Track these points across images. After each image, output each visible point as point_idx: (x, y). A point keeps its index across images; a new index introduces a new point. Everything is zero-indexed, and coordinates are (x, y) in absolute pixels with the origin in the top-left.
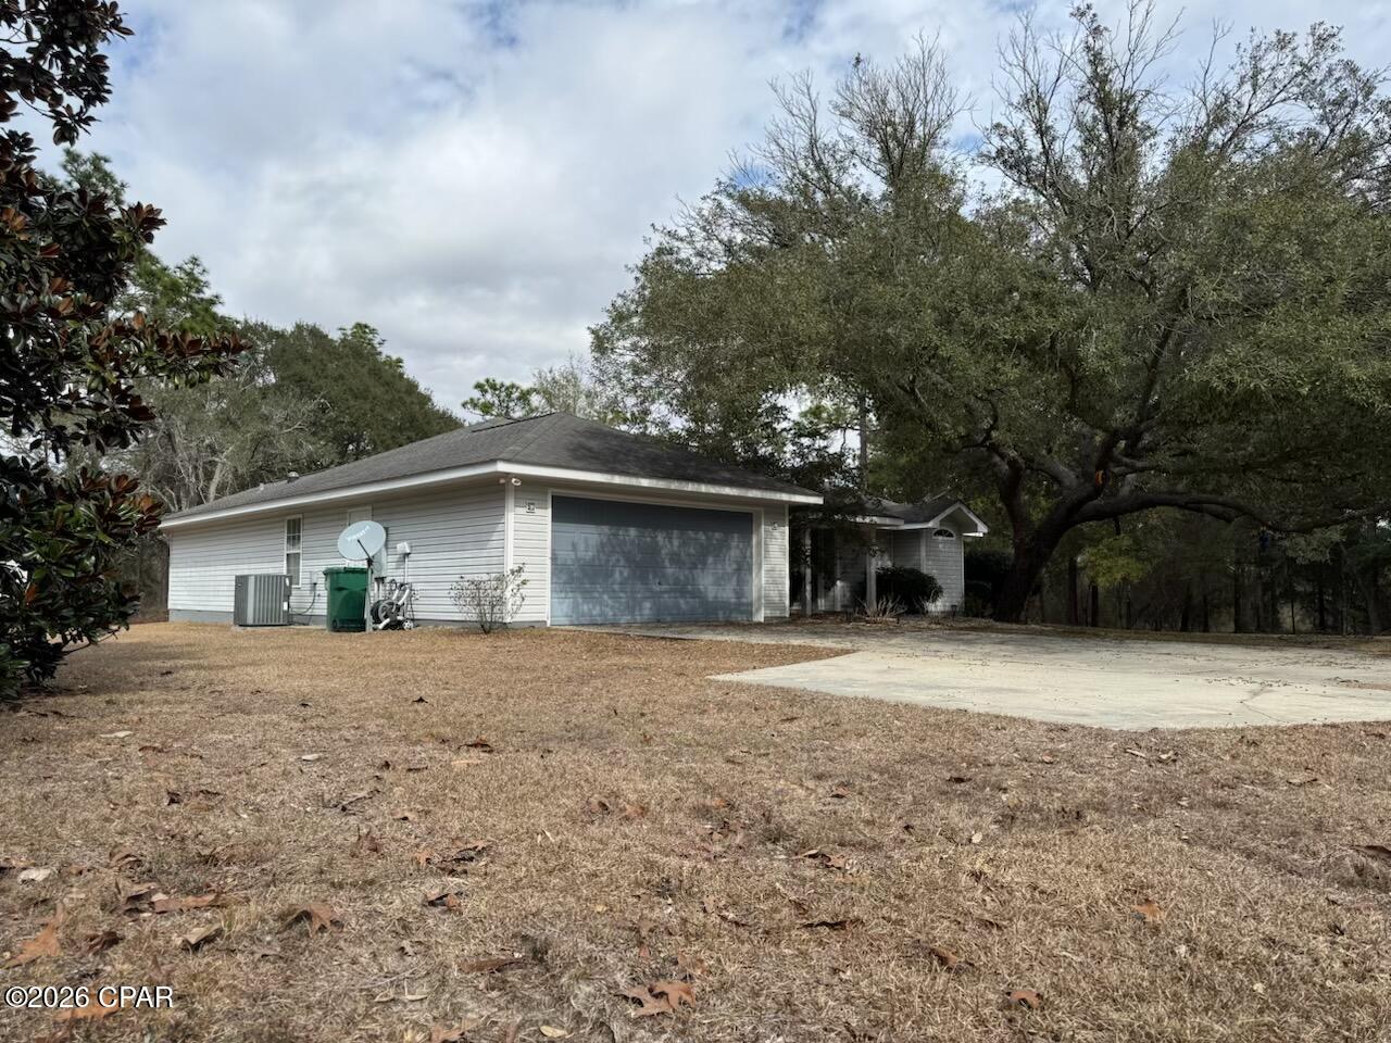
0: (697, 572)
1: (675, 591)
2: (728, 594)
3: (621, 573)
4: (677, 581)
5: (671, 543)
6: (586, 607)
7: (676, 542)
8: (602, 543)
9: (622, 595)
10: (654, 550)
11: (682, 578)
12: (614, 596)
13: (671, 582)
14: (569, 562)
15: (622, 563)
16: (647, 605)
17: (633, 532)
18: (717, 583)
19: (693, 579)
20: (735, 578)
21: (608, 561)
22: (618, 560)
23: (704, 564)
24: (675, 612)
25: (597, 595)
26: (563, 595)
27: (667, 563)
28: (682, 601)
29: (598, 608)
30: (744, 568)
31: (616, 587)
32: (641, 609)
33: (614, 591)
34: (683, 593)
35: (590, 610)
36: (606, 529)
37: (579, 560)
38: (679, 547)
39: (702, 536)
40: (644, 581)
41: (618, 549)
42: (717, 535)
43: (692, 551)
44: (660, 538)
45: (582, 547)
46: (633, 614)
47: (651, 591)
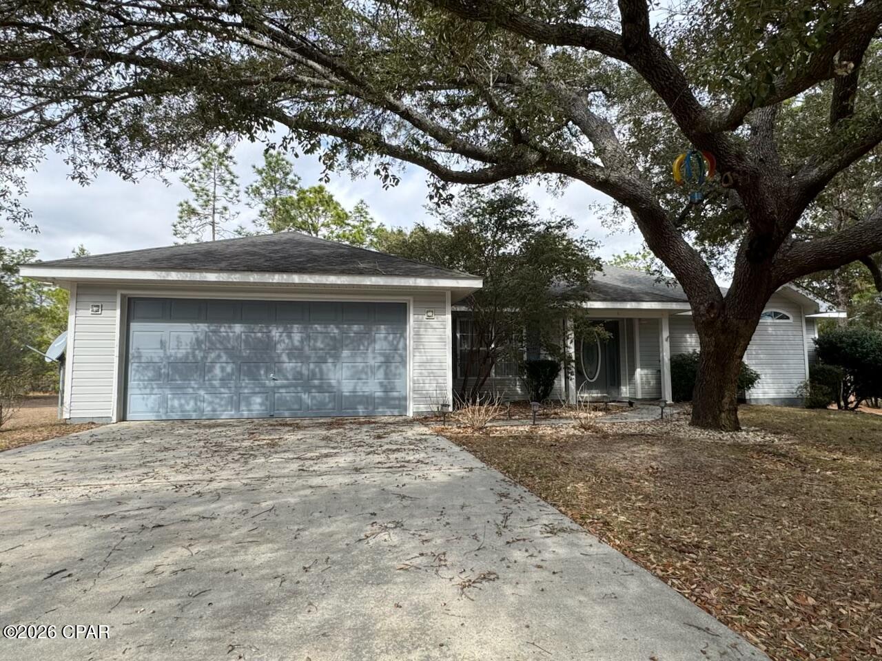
0: (328, 366)
1: (296, 386)
2: (372, 387)
3: (223, 369)
4: (298, 375)
5: (290, 337)
6: (176, 403)
7: (297, 337)
8: (197, 339)
9: (222, 390)
10: (269, 345)
11: (305, 372)
12: (213, 391)
13: (290, 377)
14: (157, 360)
15: (224, 358)
16: (258, 400)
17: (238, 328)
18: (357, 375)
19: (321, 371)
20: (382, 371)
21: (205, 358)
22: (219, 356)
23: (337, 357)
24: (296, 407)
25: (191, 391)
26: (148, 391)
27: (285, 358)
28: (305, 397)
29: (192, 403)
30: (394, 360)
31: (216, 383)
32: (249, 404)
33: (213, 387)
34: (307, 388)
35: (181, 405)
36: (203, 327)
37: (168, 358)
38: (302, 341)
39: (334, 330)
40: (254, 376)
41: (218, 346)
42: (355, 328)
43: (319, 344)
44: (276, 333)
45: (173, 344)
46: (238, 409)
47: (264, 386)
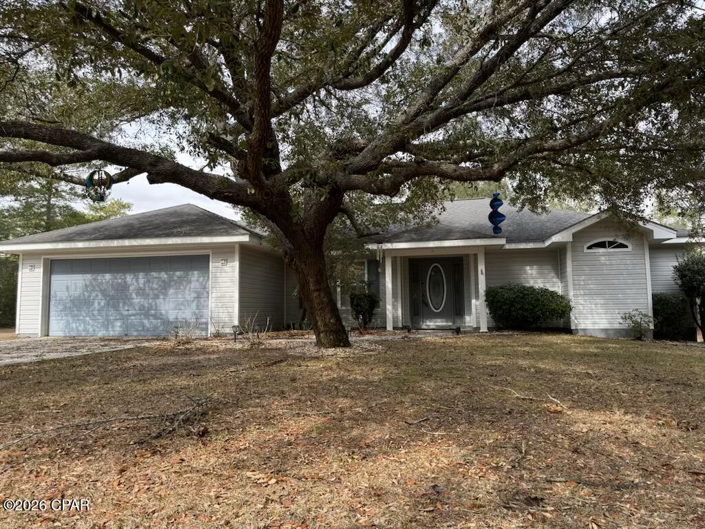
0: (160, 301)
1: (140, 315)
2: (187, 314)
3: (99, 303)
4: (142, 307)
5: (137, 281)
6: (74, 325)
7: (141, 281)
8: (86, 285)
9: (99, 317)
10: (124, 287)
11: (146, 305)
12: (94, 318)
13: (137, 309)
14: (64, 298)
15: (100, 297)
16: (118, 324)
17: (108, 276)
18: (178, 307)
19: (156, 305)
20: (195, 303)
21: (89, 296)
22: (97, 296)
23: (165, 295)
24: (140, 329)
25: (81, 318)
26: (60, 318)
27: (134, 296)
28: (146, 322)
29: (82, 325)
30: (201, 295)
31: (95, 312)
32: (113, 327)
33: (94, 315)
34: (147, 315)
35: (77, 327)
36: (89, 276)
37: (70, 297)
38: (144, 284)
39: (164, 275)
40: (116, 307)
41: (97, 288)
42: (178, 273)
43: (155, 286)
44: (129, 278)
45: (73, 287)
46: (107, 329)
47: (122, 315)
